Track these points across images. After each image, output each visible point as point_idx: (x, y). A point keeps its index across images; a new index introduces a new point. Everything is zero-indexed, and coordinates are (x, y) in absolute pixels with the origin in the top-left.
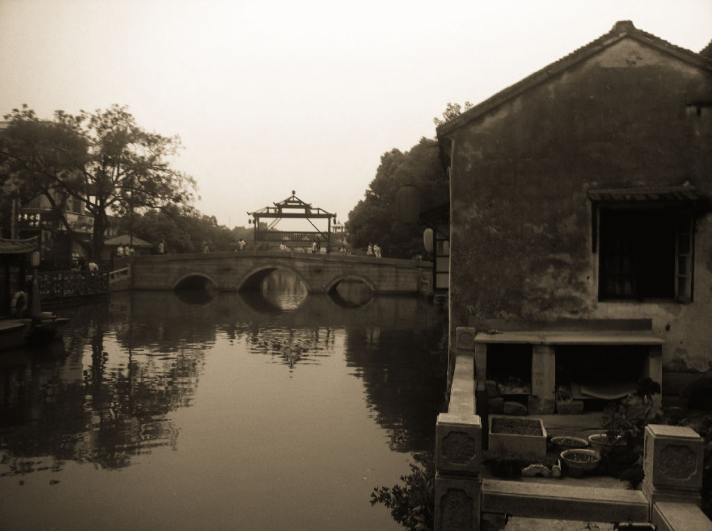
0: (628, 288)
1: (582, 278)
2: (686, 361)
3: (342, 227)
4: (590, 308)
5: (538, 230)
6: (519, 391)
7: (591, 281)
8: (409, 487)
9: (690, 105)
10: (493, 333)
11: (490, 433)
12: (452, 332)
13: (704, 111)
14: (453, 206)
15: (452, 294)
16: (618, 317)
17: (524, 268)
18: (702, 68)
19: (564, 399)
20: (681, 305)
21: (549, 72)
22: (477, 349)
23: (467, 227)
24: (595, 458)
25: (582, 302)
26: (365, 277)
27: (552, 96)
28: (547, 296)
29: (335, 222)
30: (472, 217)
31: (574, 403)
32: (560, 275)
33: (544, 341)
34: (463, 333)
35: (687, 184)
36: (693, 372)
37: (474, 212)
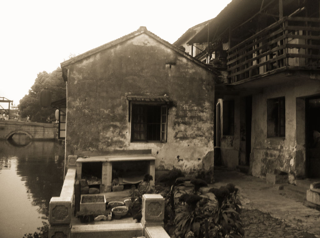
0: (143, 137)
1: (124, 133)
2: (165, 166)
3: (16, 107)
4: (127, 145)
5: (106, 112)
6: (96, 183)
7: (128, 134)
8: (42, 233)
9: (167, 64)
10: (86, 158)
11: (81, 203)
12: (66, 158)
13: (172, 66)
14: (68, 100)
15: (67, 140)
16: (138, 149)
17: (100, 128)
18: (172, 49)
19: (116, 185)
20: (163, 144)
21: (112, 44)
22: (78, 165)
23: (74, 109)
24: (126, 210)
25: (124, 143)
26: (27, 132)
27: (113, 54)
28: (110, 141)
29: (12, 104)
30: (77, 105)
31: (120, 186)
32: (115, 132)
33: (107, 160)
34: (71, 158)
35: (165, 95)
36: (167, 170)
37: (78, 103)
